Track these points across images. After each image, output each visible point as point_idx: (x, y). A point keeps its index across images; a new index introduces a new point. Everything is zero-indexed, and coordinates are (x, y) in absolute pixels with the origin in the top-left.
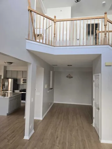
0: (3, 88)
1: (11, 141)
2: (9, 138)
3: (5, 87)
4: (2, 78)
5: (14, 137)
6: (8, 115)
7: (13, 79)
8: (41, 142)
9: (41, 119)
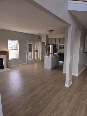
0: (46, 52)
1: (56, 86)
2: (54, 83)
3: (47, 51)
4: (46, 44)
5: (57, 83)
6: (51, 69)
7: (52, 45)
8: (80, 92)
9: (77, 75)
